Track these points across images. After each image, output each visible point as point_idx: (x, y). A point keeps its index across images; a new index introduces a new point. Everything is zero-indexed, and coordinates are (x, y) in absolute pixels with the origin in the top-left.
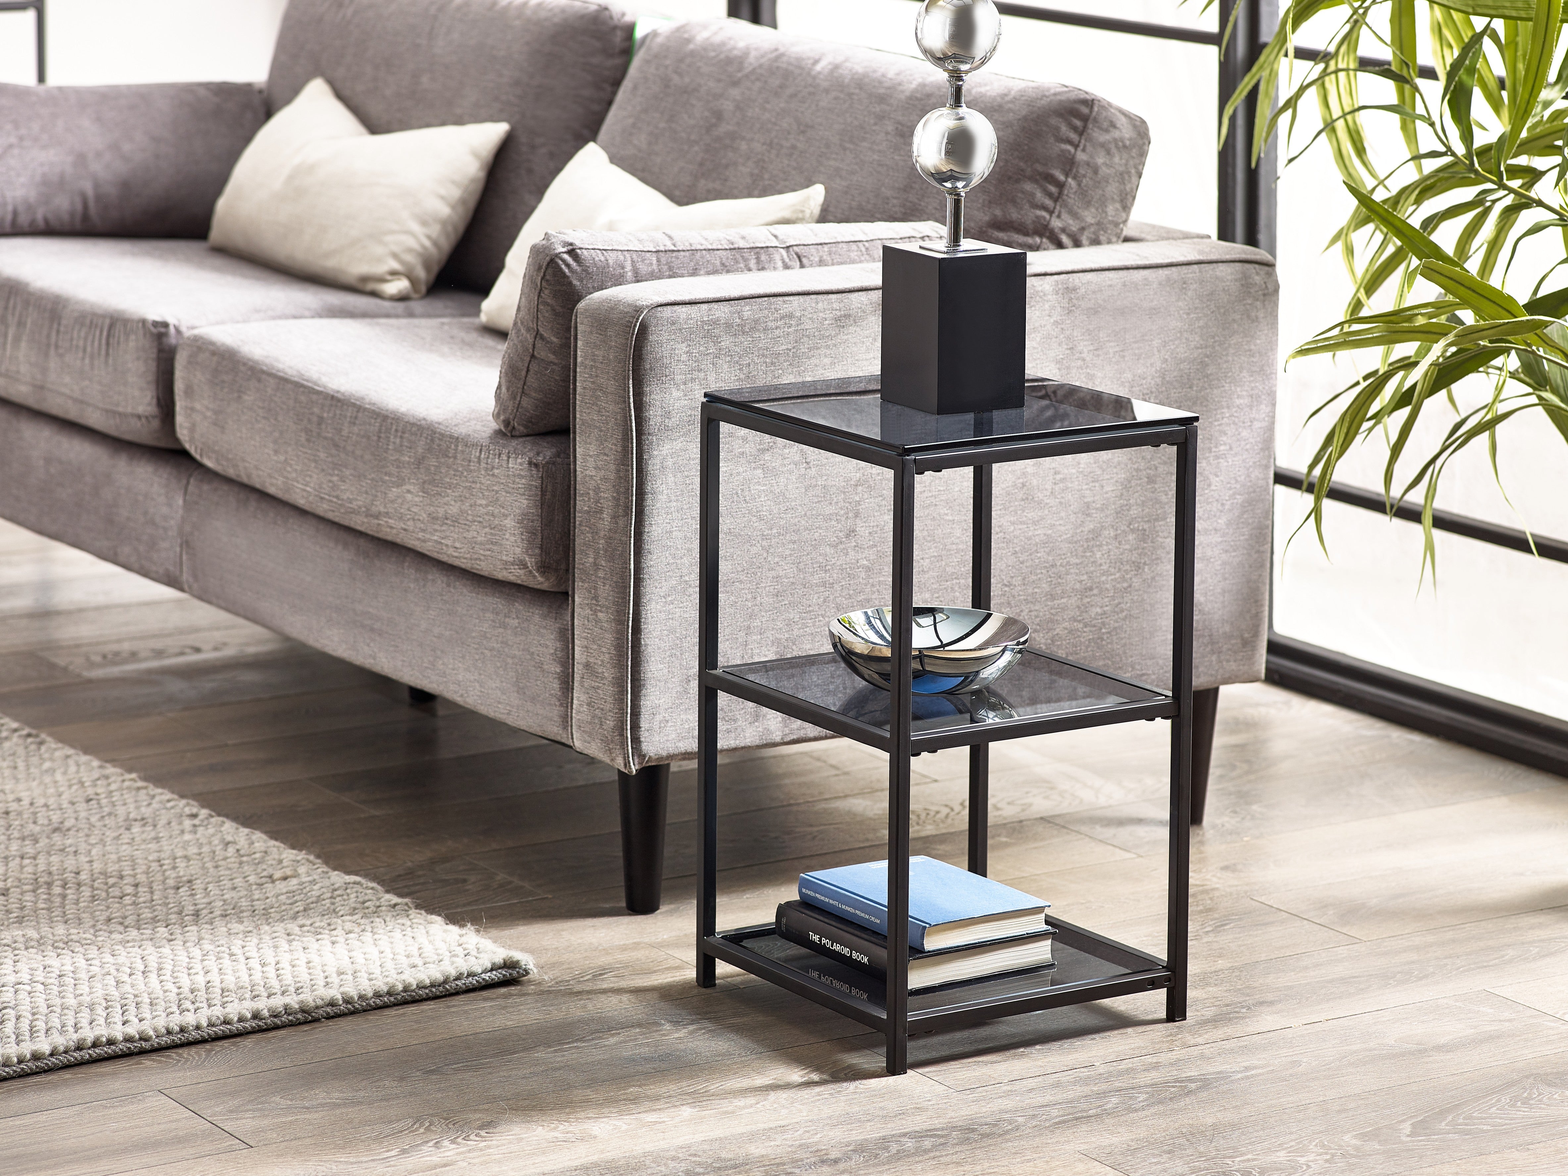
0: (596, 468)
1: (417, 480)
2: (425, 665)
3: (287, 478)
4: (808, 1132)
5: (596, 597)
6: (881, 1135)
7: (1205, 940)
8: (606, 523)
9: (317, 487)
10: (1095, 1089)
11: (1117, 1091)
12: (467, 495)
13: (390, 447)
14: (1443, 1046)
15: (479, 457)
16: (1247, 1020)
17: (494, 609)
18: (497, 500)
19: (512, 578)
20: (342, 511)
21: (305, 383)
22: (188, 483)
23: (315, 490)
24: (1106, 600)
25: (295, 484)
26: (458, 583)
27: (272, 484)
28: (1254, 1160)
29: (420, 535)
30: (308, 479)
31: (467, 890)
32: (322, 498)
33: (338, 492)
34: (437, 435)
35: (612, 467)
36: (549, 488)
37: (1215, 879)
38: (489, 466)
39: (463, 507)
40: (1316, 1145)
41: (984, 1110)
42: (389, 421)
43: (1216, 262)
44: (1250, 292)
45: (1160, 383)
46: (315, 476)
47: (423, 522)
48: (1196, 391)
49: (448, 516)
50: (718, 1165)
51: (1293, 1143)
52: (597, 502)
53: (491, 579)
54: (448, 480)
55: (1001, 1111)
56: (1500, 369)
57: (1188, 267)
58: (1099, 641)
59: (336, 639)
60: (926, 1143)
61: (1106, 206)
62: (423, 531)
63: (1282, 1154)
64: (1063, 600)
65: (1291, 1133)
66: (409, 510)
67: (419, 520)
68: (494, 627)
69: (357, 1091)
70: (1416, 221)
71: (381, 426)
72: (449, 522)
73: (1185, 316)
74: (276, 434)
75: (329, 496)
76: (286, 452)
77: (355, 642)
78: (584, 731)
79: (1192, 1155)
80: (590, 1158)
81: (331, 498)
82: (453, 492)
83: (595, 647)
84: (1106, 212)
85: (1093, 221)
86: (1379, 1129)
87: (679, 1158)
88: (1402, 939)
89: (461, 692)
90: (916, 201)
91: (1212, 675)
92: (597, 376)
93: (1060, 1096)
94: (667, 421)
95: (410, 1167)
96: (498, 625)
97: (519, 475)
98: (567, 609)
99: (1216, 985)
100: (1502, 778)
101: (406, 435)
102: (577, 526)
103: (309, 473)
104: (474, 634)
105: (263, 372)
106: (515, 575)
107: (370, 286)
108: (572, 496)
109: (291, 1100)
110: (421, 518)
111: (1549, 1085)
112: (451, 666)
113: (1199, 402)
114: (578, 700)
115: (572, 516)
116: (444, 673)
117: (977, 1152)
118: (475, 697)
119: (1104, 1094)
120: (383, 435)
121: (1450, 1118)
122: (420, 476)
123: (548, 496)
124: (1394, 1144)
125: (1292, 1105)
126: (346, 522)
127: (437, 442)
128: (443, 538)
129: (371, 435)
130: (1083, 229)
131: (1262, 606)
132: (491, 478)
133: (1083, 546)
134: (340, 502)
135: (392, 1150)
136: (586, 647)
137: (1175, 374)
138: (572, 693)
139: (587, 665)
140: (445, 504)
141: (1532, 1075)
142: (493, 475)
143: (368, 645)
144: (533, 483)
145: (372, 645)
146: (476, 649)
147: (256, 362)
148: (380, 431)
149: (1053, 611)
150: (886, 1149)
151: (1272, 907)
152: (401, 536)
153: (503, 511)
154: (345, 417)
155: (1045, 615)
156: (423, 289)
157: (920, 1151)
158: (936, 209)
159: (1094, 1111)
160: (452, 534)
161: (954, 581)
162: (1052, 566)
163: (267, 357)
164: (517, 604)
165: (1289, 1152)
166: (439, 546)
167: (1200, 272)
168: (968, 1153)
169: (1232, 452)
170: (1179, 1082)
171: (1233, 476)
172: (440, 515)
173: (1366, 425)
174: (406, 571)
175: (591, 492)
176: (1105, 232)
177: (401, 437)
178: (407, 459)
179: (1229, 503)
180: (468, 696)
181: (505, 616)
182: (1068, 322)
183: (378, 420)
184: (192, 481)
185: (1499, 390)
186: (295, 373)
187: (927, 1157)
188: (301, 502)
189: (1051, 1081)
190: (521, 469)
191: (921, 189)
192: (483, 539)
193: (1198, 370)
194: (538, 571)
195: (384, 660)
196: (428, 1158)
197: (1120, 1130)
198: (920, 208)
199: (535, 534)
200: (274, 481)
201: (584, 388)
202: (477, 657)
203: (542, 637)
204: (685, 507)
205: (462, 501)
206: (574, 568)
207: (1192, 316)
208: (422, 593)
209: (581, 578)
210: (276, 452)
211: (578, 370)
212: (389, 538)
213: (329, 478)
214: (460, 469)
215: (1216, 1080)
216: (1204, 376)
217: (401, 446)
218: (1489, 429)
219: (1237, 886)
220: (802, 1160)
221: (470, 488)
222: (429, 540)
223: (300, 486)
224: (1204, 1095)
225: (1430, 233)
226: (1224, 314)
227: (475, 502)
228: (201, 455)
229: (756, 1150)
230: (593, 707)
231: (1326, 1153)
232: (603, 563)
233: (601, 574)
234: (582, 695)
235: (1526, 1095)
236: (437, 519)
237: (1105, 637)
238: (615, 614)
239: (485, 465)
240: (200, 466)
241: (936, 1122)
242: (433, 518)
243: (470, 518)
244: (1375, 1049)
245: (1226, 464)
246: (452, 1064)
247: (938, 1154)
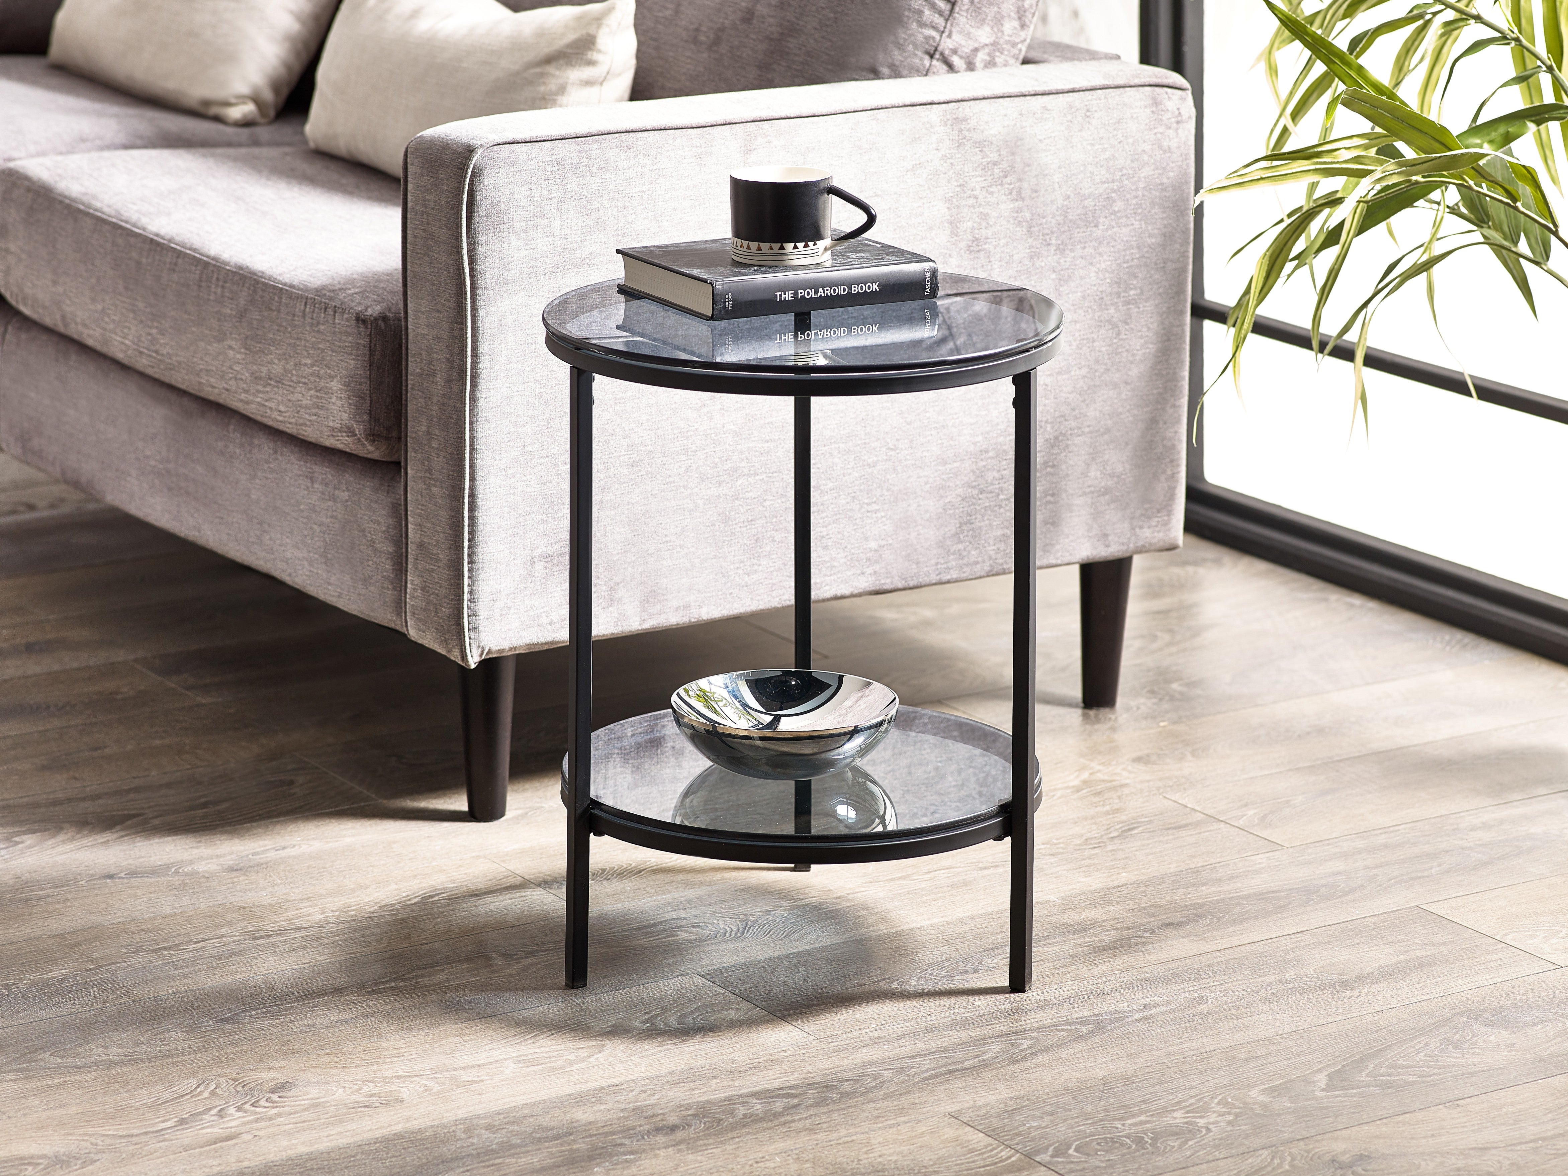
0: (429, 326)
1: (239, 335)
2: (251, 539)
3: (105, 329)
4: (645, 1092)
5: (429, 470)
6: (726, 1094)
7: (1110, 848)
8: (439, 388)
9: (136, 340)
10: (974, 1034)
11: (998, 1037)
12: (292, 353)
13: (212, 298)
14: (1369, 975)
15: (304, 310)
16: (1150, 946)
17: (323, 479)
18: (323, 359)
19: (340, 446)
20: (162, 367)
21: (123, 224)
22: (6, 331)
23: (134, 343)
24: (1004, 463)
25: (113, 336)
26: (285, 450)
27: (89, 336)
28: (1148, 1122)
29: (243, 396)
30: (126, 331)
31: (294, 794)
32: (141, 353)
33: (158, 347)
34: (260, 285)
35: (446, 325)
36: (379, 347)
37: (1125, 774)
38: (314, 322)
39: (287, 366)
40: (1219, 1103)
41: (846, 1062)
42: (211, 268)
43: (1124, 87)
44: (1161, 120)
45: (1062, 222)
46: (133, 328)
47: (245, 382)
48: (1103, 231)
49: (272, 375)
50: (538, 1135)
51: (1192, 1101)
52: (430, 363)
53: (321, 446)
54: (271, 336)
55: (865, 1064)
56: (1438, 203)
57: (1091, 92)
58: (996, 509)
59: (159, 508)
60: (778, 1104)
61: (1002, 25)
62: (246, 391)
63: (1179, 1114)
64: (955, 465)
65: (1191, 1088)
66: (231, 368)
67: (242, 379)
68: (323, 499)
69: (138, 1045)
70: (1342, 43)
71: (202, 273)
72: (272, 382)
73: (1089, 148)
74: (93, 281)
75: (149, 350)
76: (103, 301)
77: (178, 512)
78: (418, 619)
79: (1077, 1117)
80: (393, 1128)
81: (151, 353)
82: (277, 349)
83: (429, 525)
84: (1002, 32)
85: (988, 41)
86: (1290, 1081)
87: (494, 1126)
88: (1328, 844)
89: (289, 570)
90: (794, 20)
91: (1123, 544)
92: (428, 224)
93: (935, 1044)
94: (505, 273)
95: (187, 1141)
96: (327, 497)
97: (346, 332)
98: (399, 482)
99: (1118, 903)
100: (1448, 648)
101: (228, 285)
102: (409, 390)
103: (127, 324)
104: (302, 507)
105: (80, 211)
106: (342, 442)
107: (214, 111)
108: (404, 356)
109: (62, 1057)
110: (244, 377)
111: (1485, 1025)
112: (278, 542)
113: (1105, 242)
114: (412, 584)
115: (404, 378)
116: (272, 549)
117: (835, 1116)
118: (305, 577)
119: (983, 1041)
120: (203, 284)
121: (1371, 1067)
122: (242, 331)
123: (377, 356)
124: (1307, 1100)
125: (1194, 1052)
126: (167, 379)
127: (260, 293)
128: (266, 400)
129: (191, 283)
130: (976, 50)
131: (1179, 465)
132: (316, 335)
133: (977, 404)
134: (159, 357)
135: (169, 1120)
136: (420, 525)
137: (1079, 211)
138: (406, 575)
139: (421, 546)
140: (268, 362)
141: (1466, 1011)
142: (319, 331)
143: (192, 516)
144: (361, 341)
145: (196, 515)
146: (305, 523)
147: (74, 200)
148: (200, 280)
149: (944, 477)
150: (732, 1113)
151: (1186, 807)
152: (223, 396)
153: (329, 371)
154: (165, 263)
155: (935, 481)
156: (272, 113)
157: (771, 1116)
158: (815, 29)
159: (971, 1062)
160: (276, 396)
161: (833, 446)
162: (943, 426)
163: (86, 194)
164: (347, 475)
165: (1188, 1112)
166: (262, 409)
167: (1106, 98)
168: (823, 1117)
169: (1144, 297)
170: (1068, 1024)
171: (1144, 323)
172: (263, 375)
173: (1289, 266)
174: (231, 435)
175: (423, 352)
176: (1002, 53)
177: (223, 287)
178: (229, 311)
179: (1140, 353)
180: (297, 576)
181: (335, 488)
182: (957, 156)
183: (199, 268)
184: (10, 329)
185: (1437, 225)
186: (113, 213)
187: (776, 1122)
188: (120, 356)
189: (925, 1025)
190: (347, 326)
191: (800, 7)
192: (308, 402)
193: (1104, 206)
194: (367, 439)
195: (209, 533)
196: (209, 1130)
197: (998, 1086)
198: (798, 27)
199: (363, 398)
200: (91, 332)
201: (415, 237)
202: (306, 532)
203: (374, 512)
204: (528, 369)
205: (286, 359)
206: (406, 436)
207: (1097, 146)
208: (248, 459)
209: (414, 449)
210: (93, 300)
211: (409, 216)
212: (212, 398)
213: (148, 330)
214: (284, 324)
215: (1111, 1021)
216: (1112, 214)
217: (223, 296)
218: (1426, 270)
219: (1148, 781)
220: (634, 1128)
221: (294, 346)
222: (252, 402)
223: (118, 338)
224: (1096, 1039)
225: (1357, 57)
226: (1133, 144)
227: (300, 361)
228: (17, 302)
229: (583, 1115)
230: (427, 592)
231: (1229, 1113)
232: (437, 432)
233: (434, 444)
234: (415, 579)
235: (1458, 1036)
236: (260, 378)
237: (1003, 504)
238: (450, 489)
239: (310, 321)
240: (17, 313)
241: (791, 1078)
242: (256, 378)
243: (294, 378)
244: (1291, 981)
245: (1136, 310)
246: (250, 1011)
247: (789, 1118)
